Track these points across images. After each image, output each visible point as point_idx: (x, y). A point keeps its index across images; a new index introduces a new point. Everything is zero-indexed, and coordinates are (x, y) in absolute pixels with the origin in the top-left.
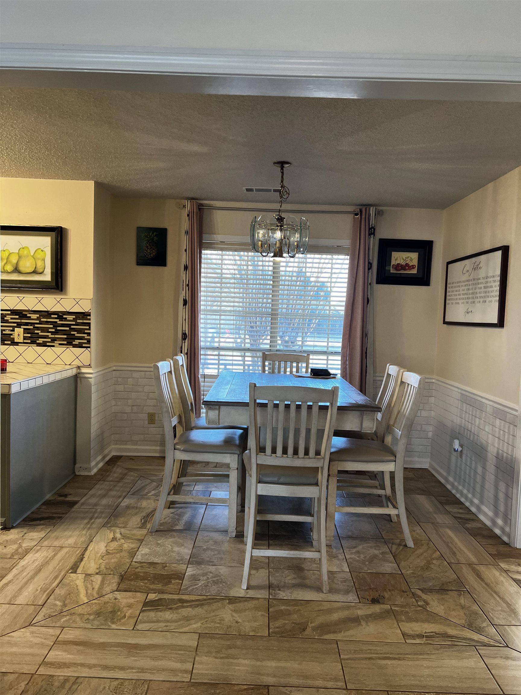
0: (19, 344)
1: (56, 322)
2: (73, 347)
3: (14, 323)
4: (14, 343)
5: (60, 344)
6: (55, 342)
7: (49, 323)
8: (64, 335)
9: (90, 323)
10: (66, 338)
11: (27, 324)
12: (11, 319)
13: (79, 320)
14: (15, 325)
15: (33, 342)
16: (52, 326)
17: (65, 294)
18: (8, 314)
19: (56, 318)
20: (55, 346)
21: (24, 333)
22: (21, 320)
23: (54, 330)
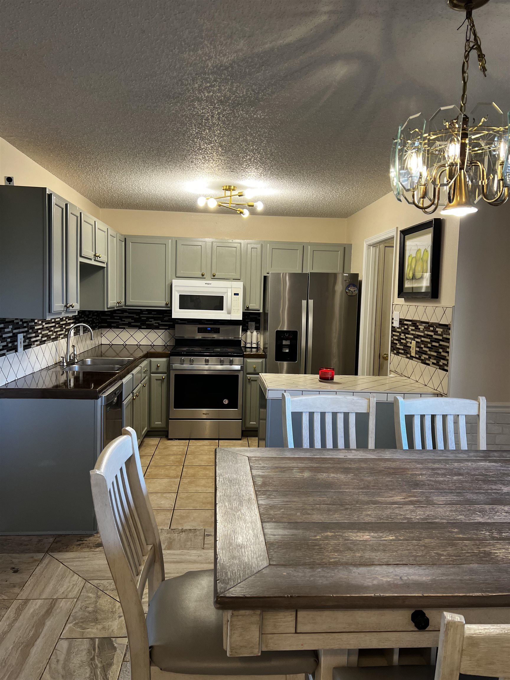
0: (414, 359)
1: (432, 336)
2: (440, 369)
3: (412, 334)
4: (411, 358)
5: (433, 363)
6: (431, 360)
7: (429, 337)
8: (436, 352)
9: (449, 339)
10: (436, 357)
11: (418, 337)
12: (411, 331)
13: (444, 334)
14: (412, 337)
15: (419, 358)
16: (429, 340)
17: (439, 302)
18: (410, 325)
19: (432, 331)
20: (430, 365)
21: (416, 347)
22: (416, 331)
23: (429, 345)
